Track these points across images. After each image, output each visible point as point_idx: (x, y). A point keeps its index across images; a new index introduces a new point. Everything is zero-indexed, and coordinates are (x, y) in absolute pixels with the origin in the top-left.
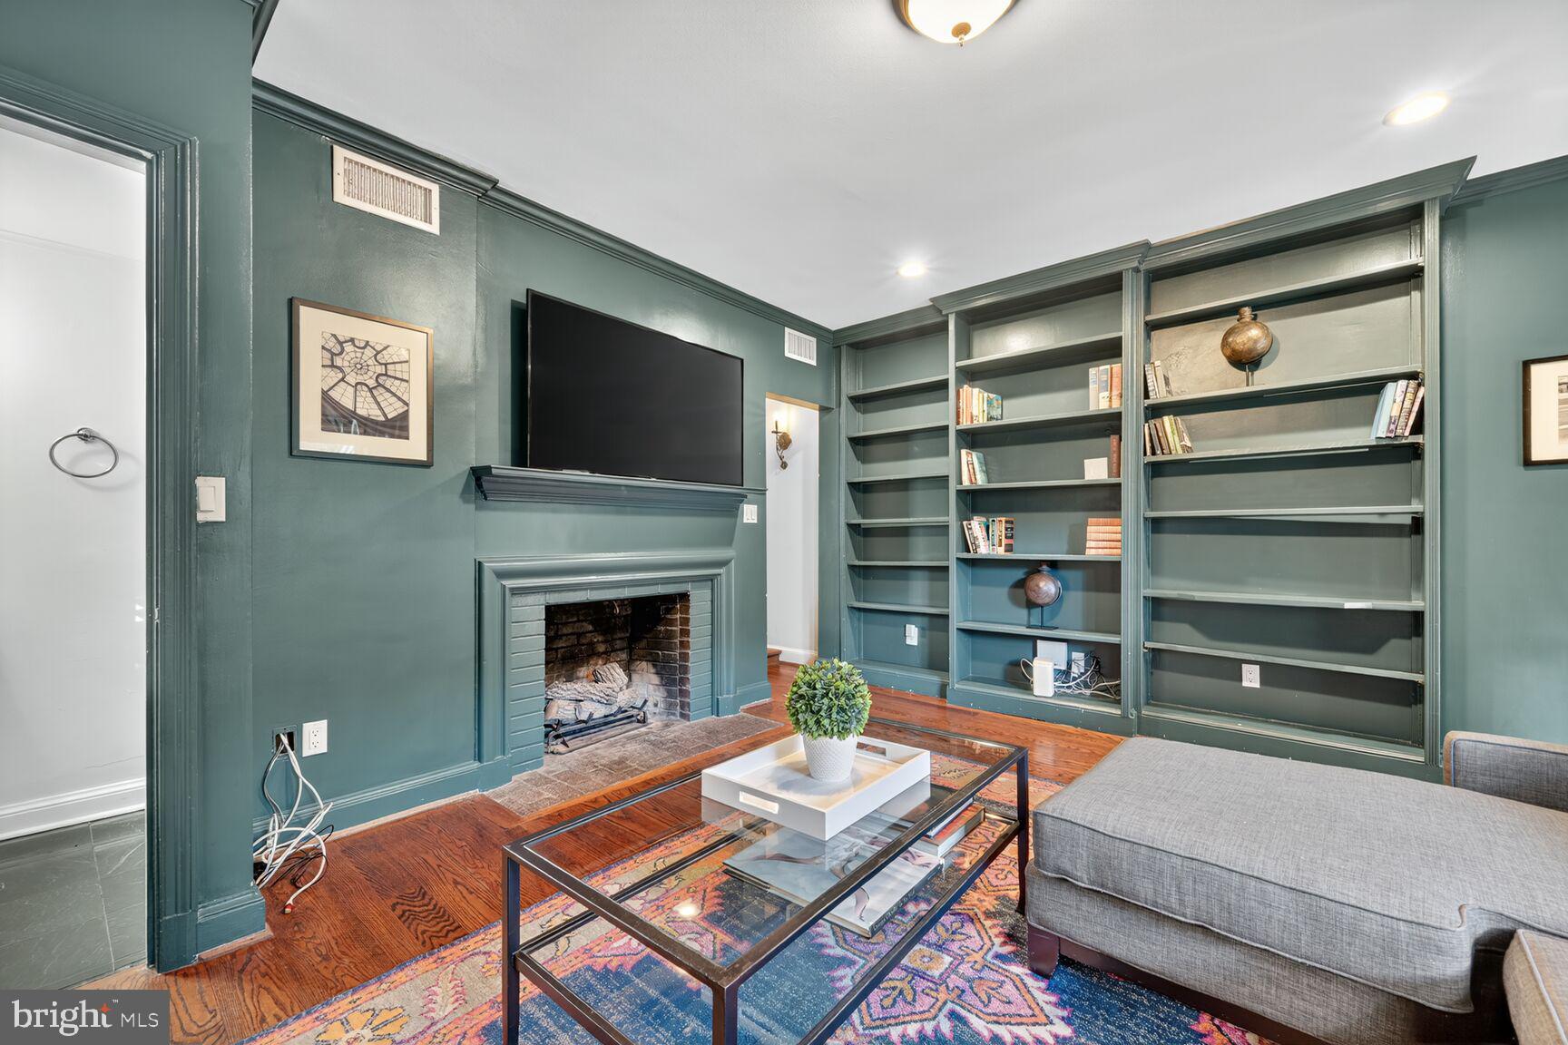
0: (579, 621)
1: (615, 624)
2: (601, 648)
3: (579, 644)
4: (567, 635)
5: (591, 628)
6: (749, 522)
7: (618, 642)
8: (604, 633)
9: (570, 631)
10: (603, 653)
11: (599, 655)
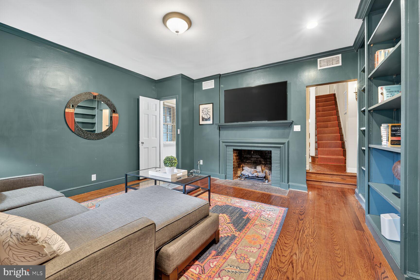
0: (256, 155)
1: (267, 157)
2: (263, 162)
3: (257, 160)
4: (254, 158)
5: (260, 157)
6: (295, 131)
7: (268, 162)
8: (264, 159)
9: (255, 157)
10: (264, 164)
11: (263, 164)
